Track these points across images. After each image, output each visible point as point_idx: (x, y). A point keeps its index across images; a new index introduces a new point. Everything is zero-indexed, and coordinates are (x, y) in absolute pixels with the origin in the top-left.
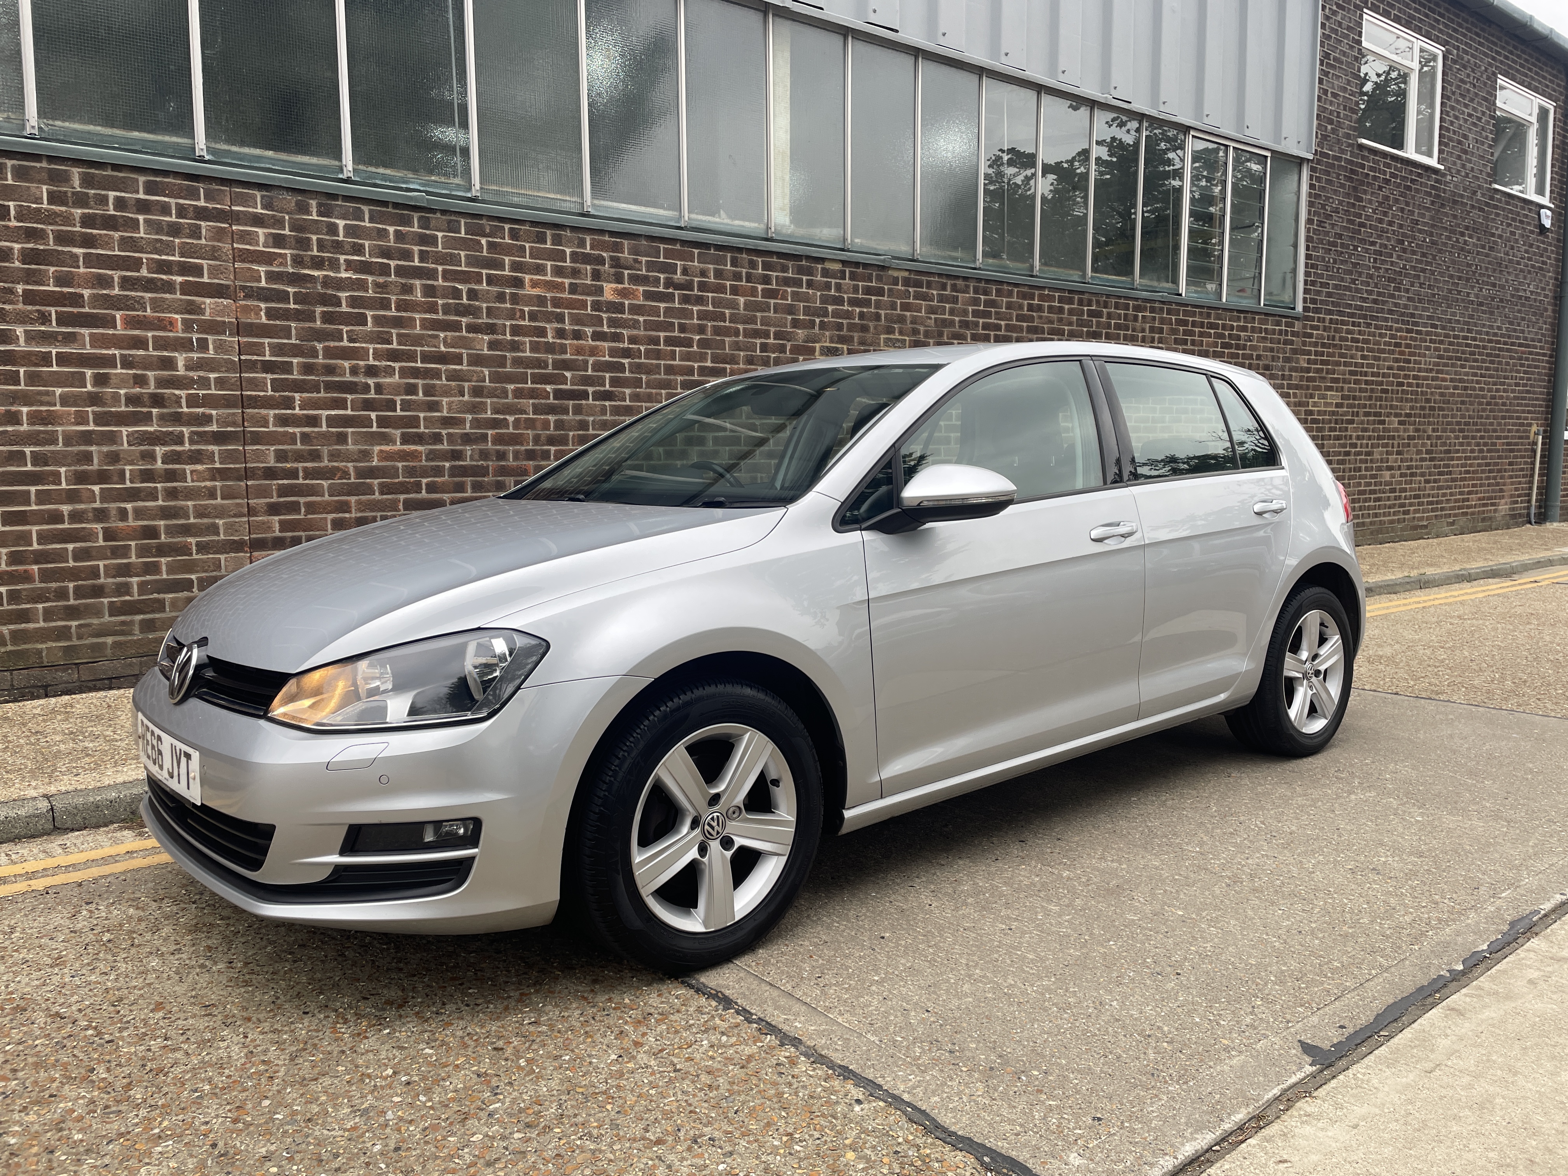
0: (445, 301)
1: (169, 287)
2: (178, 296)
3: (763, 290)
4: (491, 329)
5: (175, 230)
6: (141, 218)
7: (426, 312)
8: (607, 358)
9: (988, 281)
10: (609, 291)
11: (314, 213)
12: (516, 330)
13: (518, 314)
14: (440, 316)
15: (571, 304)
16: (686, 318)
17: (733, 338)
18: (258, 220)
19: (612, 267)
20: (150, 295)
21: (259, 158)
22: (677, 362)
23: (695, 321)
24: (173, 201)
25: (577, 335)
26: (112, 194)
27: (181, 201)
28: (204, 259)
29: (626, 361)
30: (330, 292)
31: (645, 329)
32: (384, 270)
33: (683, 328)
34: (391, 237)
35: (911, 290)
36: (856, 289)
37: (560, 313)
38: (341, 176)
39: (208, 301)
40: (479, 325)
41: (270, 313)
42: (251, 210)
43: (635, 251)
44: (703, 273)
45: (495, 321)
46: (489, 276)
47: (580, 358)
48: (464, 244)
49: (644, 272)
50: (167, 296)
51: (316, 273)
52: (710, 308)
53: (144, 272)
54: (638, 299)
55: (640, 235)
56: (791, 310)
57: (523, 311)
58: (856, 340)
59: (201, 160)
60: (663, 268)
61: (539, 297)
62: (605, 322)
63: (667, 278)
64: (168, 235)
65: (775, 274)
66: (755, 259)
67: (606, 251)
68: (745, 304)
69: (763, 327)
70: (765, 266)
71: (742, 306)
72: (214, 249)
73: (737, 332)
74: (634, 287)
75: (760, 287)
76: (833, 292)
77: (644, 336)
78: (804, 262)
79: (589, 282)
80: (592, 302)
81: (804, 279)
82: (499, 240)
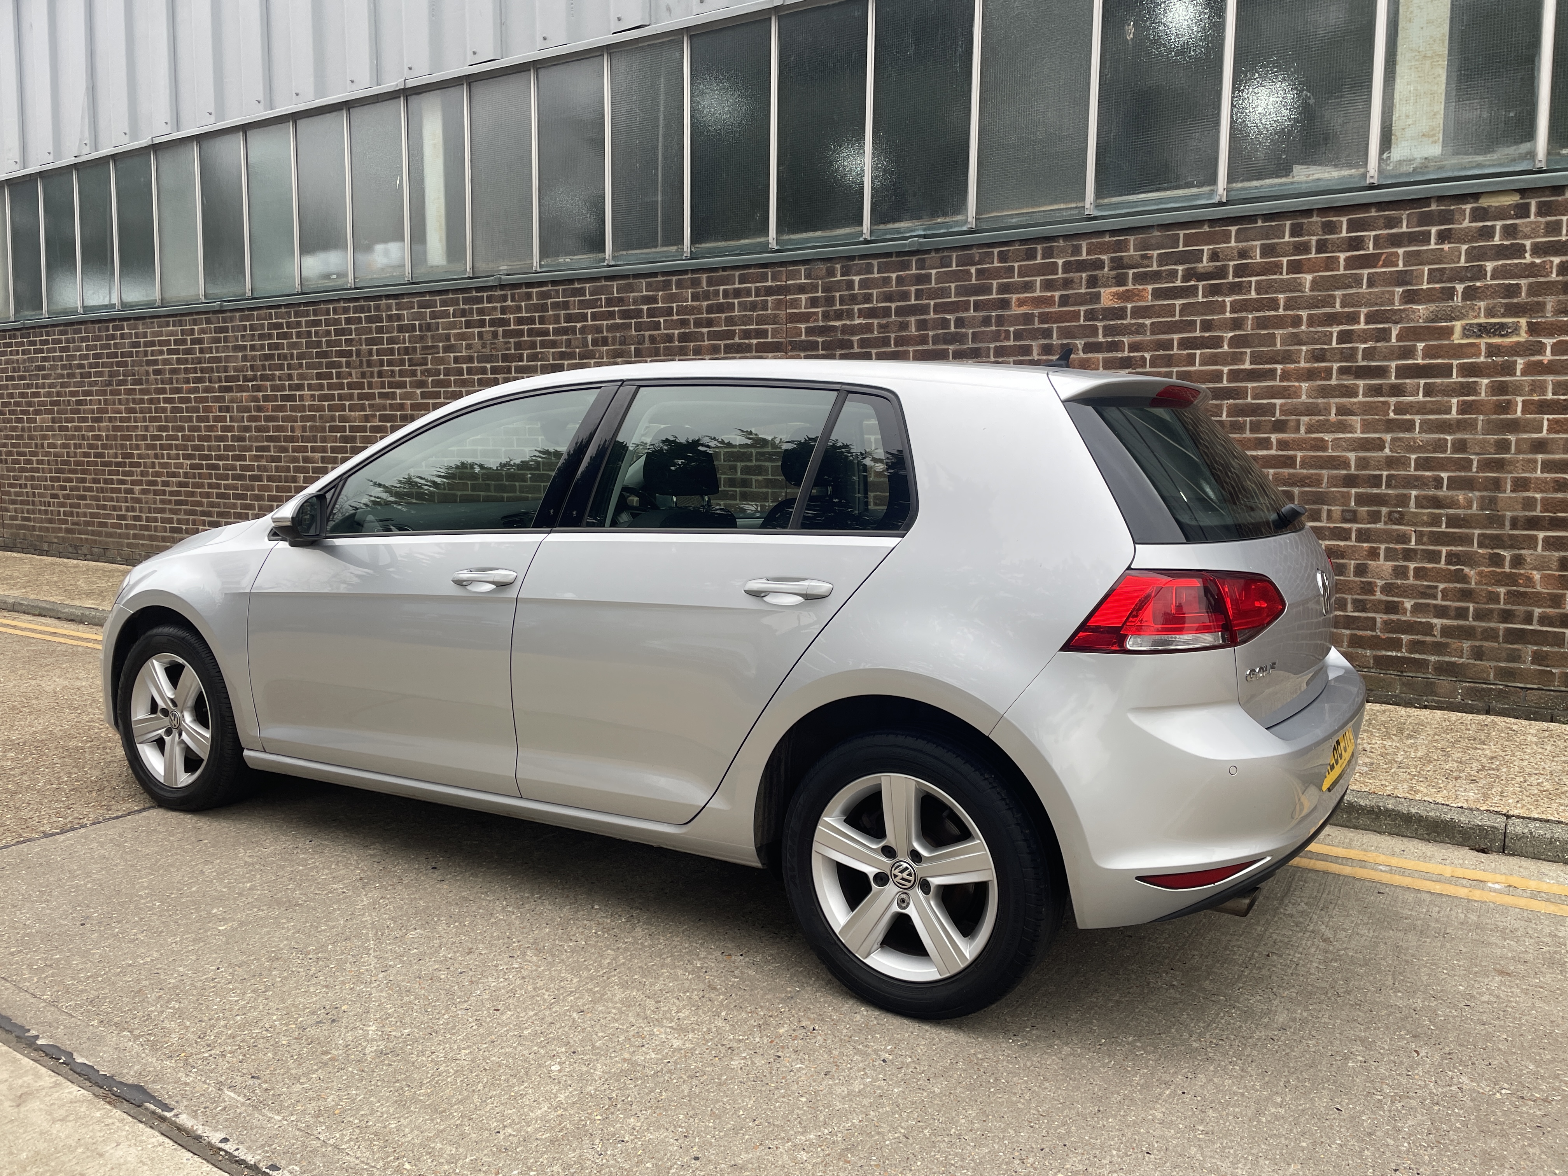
0: (935, 332)
1: (748, 348)
3: (1348, 259)
4: (976, 353)
5: (753, 306)
6: (736, 301)
7: (919, 344)
10: (1107, 297)
11: (839, 275)
12: (1000, 352)
13: (1003, 335)
14: (930, 347)
15: (1059, 318)
16: (1213, 313)
17: (1291, 330)
18: (802, 289)
19: (1112, 269)
21: (808, 240)
22: (1197, 367)
23: (1228, 315)
24: (753, 286)
26: (722, 288)
27: (758, 285)
28: (769, 324)
30: (847, 337)
31: (1152, 333)
32: (886, 312)
33: (1207, 326)
34: (894, 282)
36: (1552, 229)
37: (1048, 329)
38: (859, 239)
39: (770, 355)
40: (964, 351)
42: (798, 281)
43: (1144, 246)
44: (1243, 254)
45: (980, 345)
46: (976, 302)
48: (954, 276)
49: (1155, 268)
51: (837, 324)
52: (1253, 295)
53: (736, 340)
54: (1145, 300)
55: (1153, 226)
56: (1401, 279)
57: (1008, 332)
58: (1549, 307)
59: (771, 251)
60: (1183, 258)
61: (1025, 315)
62: (1100, 331)
63: (1187, 269)
64: (750, 311)
65: (1373, 233)
66: (1334, 219)
67: (1106, 253)
68: (1314, 282)
69: (1346, 310)
70: (1353, 226)
71: (1308, 286)
72: (776, 316)
73: (1296, 321)
74: (1140, 287)
75: (1342, 256)
76: (1497, 240)
77: (1151, 341)
78: (1433, 207)
79: (1083, 291)
80: (1086, 311)
81: (1434, 230)
82: (988, 266)
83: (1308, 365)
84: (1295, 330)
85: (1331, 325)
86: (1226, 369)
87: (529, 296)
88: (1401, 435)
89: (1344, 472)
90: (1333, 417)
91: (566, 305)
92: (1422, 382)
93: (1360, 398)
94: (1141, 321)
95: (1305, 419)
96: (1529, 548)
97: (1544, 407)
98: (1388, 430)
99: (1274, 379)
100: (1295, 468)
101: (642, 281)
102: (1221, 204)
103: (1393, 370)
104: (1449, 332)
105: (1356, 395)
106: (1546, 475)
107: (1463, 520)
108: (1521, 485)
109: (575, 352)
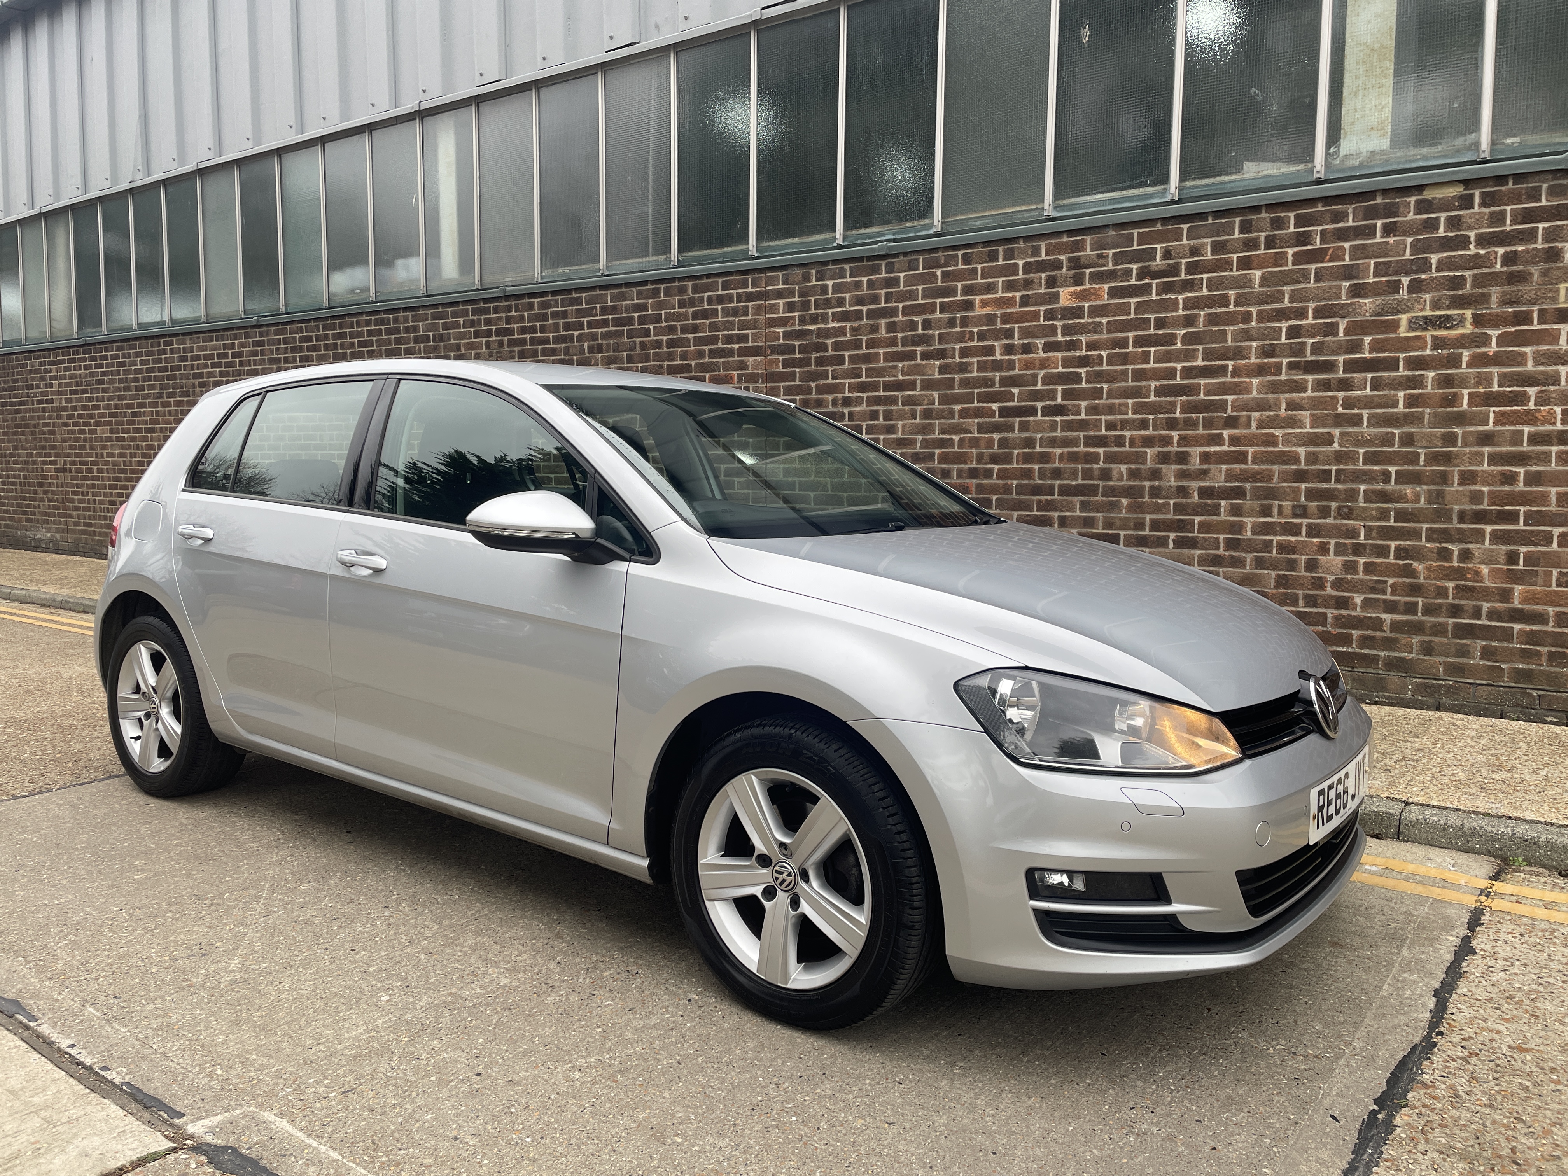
0: (904, 334)
1: (732, 353)
2: (736, 358)
3: (1296, 254)
4: (941, 354)
5: (735, 312)
6: (719, 307)
7: (888, 346)
8: (1060, 369)
10: (1066, 296)
11: (814, 280)
12: (964, 353)
13: (967, 336)
14: (900, 348)
15: (1020, 318)
16: (1166, 311)
17: (1241, 326)
18: (780, 294)
19: (1069, 269)
20: (722, 360)
21: (786, 246)
22: (1152, 365)
23: (1181, 312)
24: (735, 292)
25: (1027, 349)
26: (706, 295)
27: (740, 291)
28: (750, 329)
29: (1083, 371)
30: (821, 341)
31: (1109, 332)
32: (858, 315)
33: (1161, 323)
34: (865, 286)
36: (1497, 219)
37: (1010, 329)
38: (833, 245)
39: (751, 359)
40: (931, 352)
41: (785, 363)
43: (1100, 245)
44: (1194, 252)
45: (946, 346)
46: (942, 304)
47: (1029, 372)
48: (922, 279)
49: (1111, 267)
50: (731, 359)
51: (813, 327)
52: (1205, 292)
53: (720, 345)
54: (1101, 298)
55: (1108, 226)
56: (1348, 273)
57: (972, 333)
58: (1494, 298)
59: (752, 258)
60: (1137, 256)
61: (988, 316)
62: (1059, 331)
63: (1141, 268)
64: (733, 316)
65: (1320, 228)
66: (1282, 215)
67: (1065, 253)
68: (1263, 278)
69: (1295, 305)
70: (1300, 221)
71: (1257, 282)
72: (756, 321)
73: (1247, 318)
74: (1097, 286)
75: (1290, 251)
76: (1441, 232)
77: (1107, 340)
78: (1379, 200)
79: (1042, 291)
80: (1045, 311)
81: (1379, 223)
82: (953, 268)
83: (1258, 361)
84: (1245, 327)
85: (1280, 321)
86: (1179, 366)
87: (531, 306)
88: (1350, 430)
89: (1294, 467)
90: (1283, 412)
91: (564, 314)
92: (1370, 376)
93: (1309, 393)
94: (1097, 320)
95: (1256, 415)
96: (1477, 542)
97: (1490, 399)
98: (1337, 425)
99: (1226, 375)
100: (1246, 463)
101: (634, 289)
102: (1173, 202)
103: (1341, 365)
104: (1394, 326)
105: (1305, 390)
106: (1493, 468)
107: (1411, 514)
108: (1467, 478)
109: (573, 360)
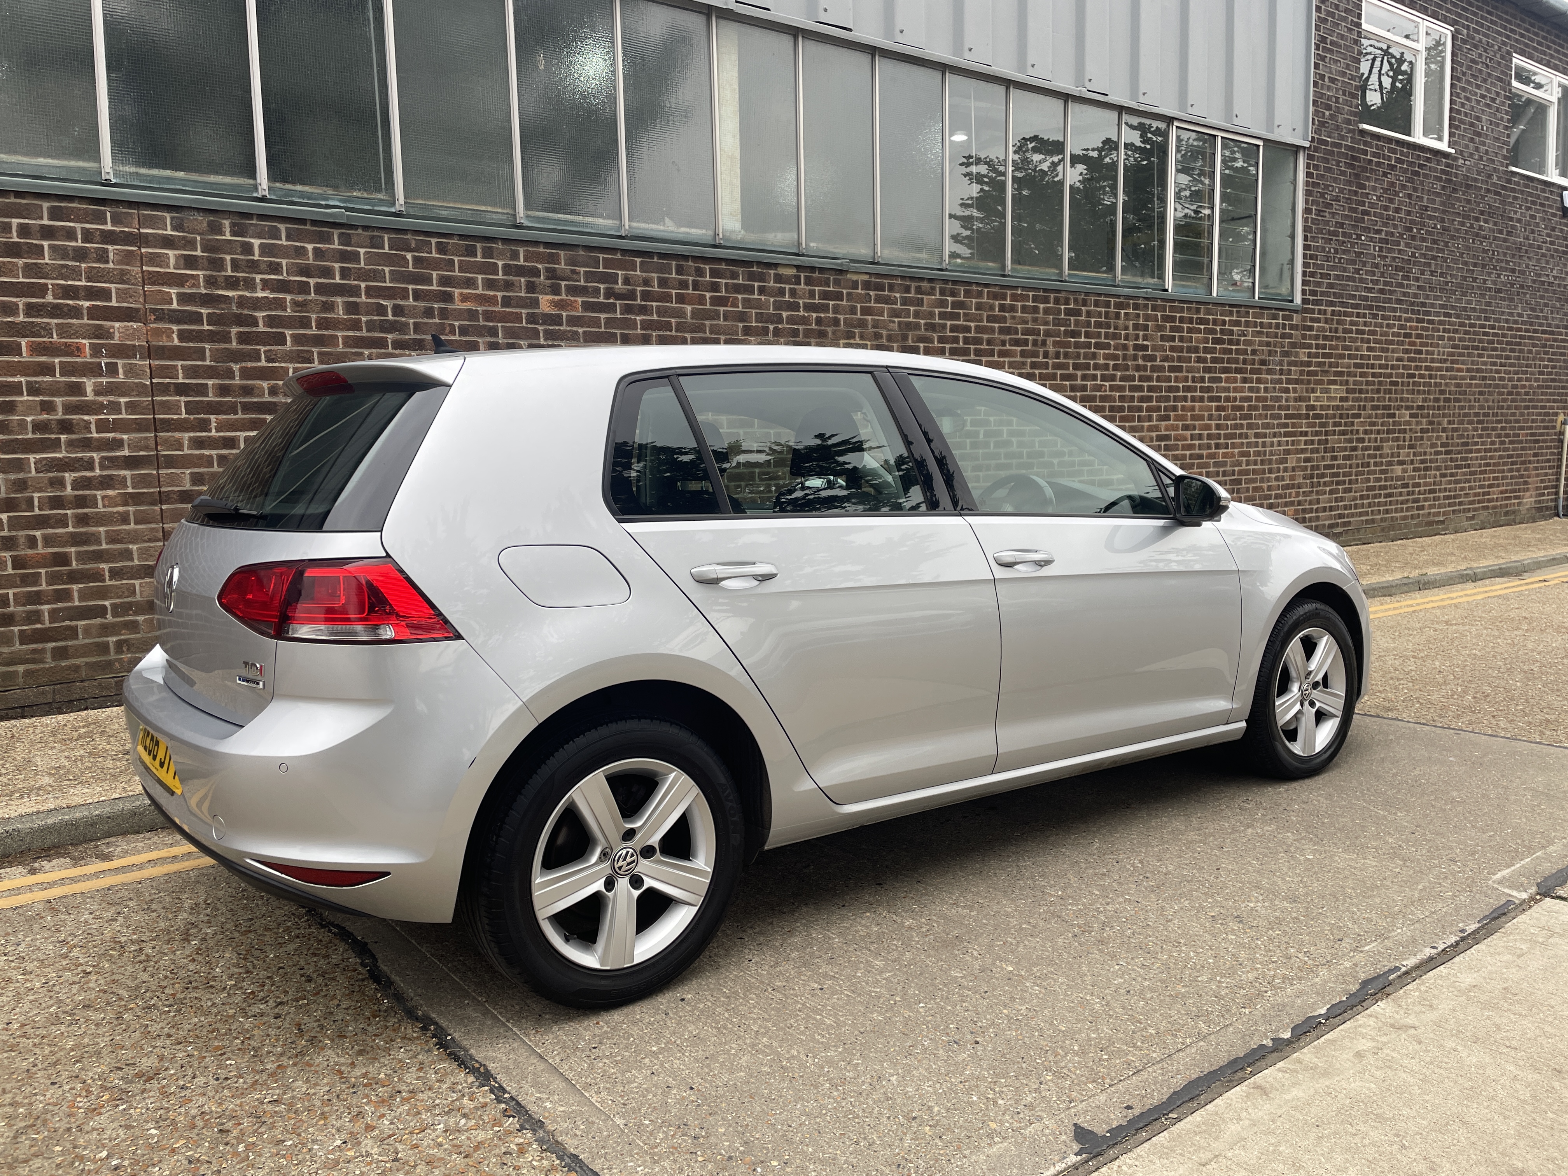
0: (369, 318)
1: (76, 312)
2: (85, 321)
3: (711, 298)
5: (81, 255)
6: (46, 244)
7: (348, 330)
9: (955, 282)
10: (546, 304)
11: (228, 233)
13: (448, 329)
14: (364, 333)
15: (504, 317)
16: (628, 329)
18: (168, 242)
19: (547, 278)
20: (56, 321)
21: (169, 179)
23: (639, 331)
24: (78, 226)
26: (15, 222)
27: (87, 226)
28: (112, 283)
30: (246, 312)
32: (303, 288)
34: (310, 254)
35: (872, 293)
36: (812, 294)
37: (493, 327)
38: (255, 195)
39: (117, 325)
40: (406, 341)
41: (182, 336)
42: (160, 232)
43: (572, 262)
44: (647, 282)
45: (423, 337)
46: (415, 292)
48: (388, 259)
49: (582, 283)
50: (74, 321)
51: (230, 294)
52: (655, 317)
53: (50, 298)
54: (577, 310)
55: (578, 246)
56: (742, 317)
57: (452, 326)
59: (107, 183)
60: (603, 278)
61: (469, 311)
62: (541, 335)
63: (607, 288)
64: (74, 259)
65: (724, 281)
66: (702, 266)
67: (541, 263)
68: (692, 312)
69: (713, 336)
70: (713, 273)
71: (689, 314)
72: (123, 273)
73: (684, 342)
74: (572, 298)
75: (708, 295)
76: (787, 298)
79: (523, 295)
80: (527, 314)
81: (756, 285)
82: (425, 255)
94: (574, 329)
102: (627, 238)
